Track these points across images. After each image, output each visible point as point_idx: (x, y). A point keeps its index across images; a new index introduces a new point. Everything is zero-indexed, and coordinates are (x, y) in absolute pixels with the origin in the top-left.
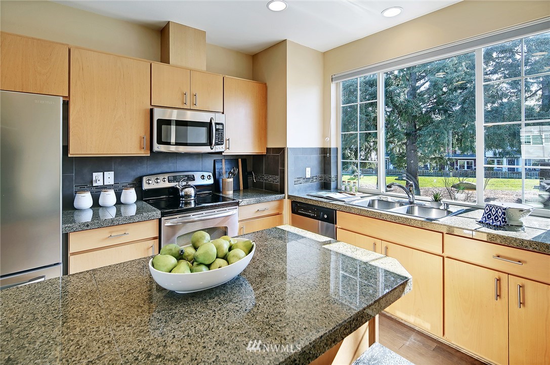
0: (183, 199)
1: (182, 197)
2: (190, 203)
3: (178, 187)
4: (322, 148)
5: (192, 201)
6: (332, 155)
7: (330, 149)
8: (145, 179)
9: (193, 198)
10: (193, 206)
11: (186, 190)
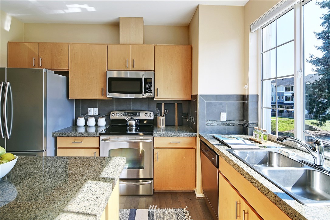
0: (129, 127)
1: (128, 126)
2: (132, 130)
3: (126, 119)
4: (242, 95)
5: (134, 129)
6: (249, 102)
7: (248, 95)
8: (111, 113)
9: (134, 127)
10: (134, 132)
11: (130, 121)
